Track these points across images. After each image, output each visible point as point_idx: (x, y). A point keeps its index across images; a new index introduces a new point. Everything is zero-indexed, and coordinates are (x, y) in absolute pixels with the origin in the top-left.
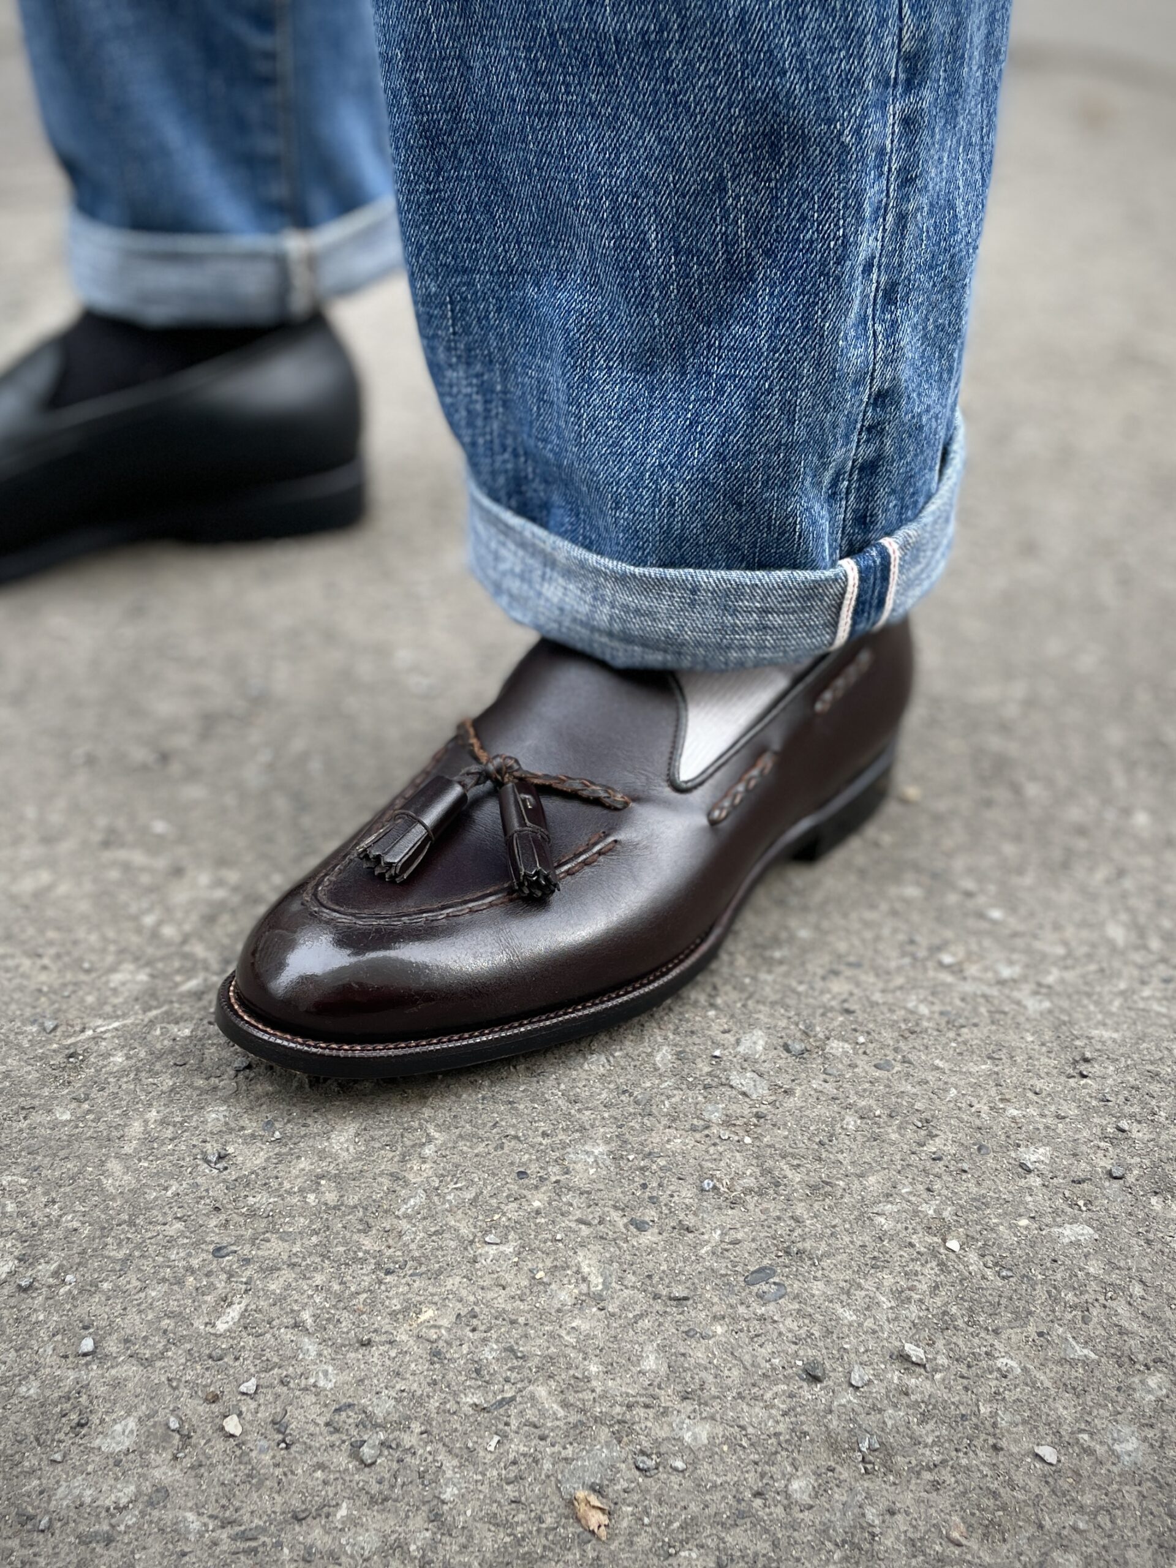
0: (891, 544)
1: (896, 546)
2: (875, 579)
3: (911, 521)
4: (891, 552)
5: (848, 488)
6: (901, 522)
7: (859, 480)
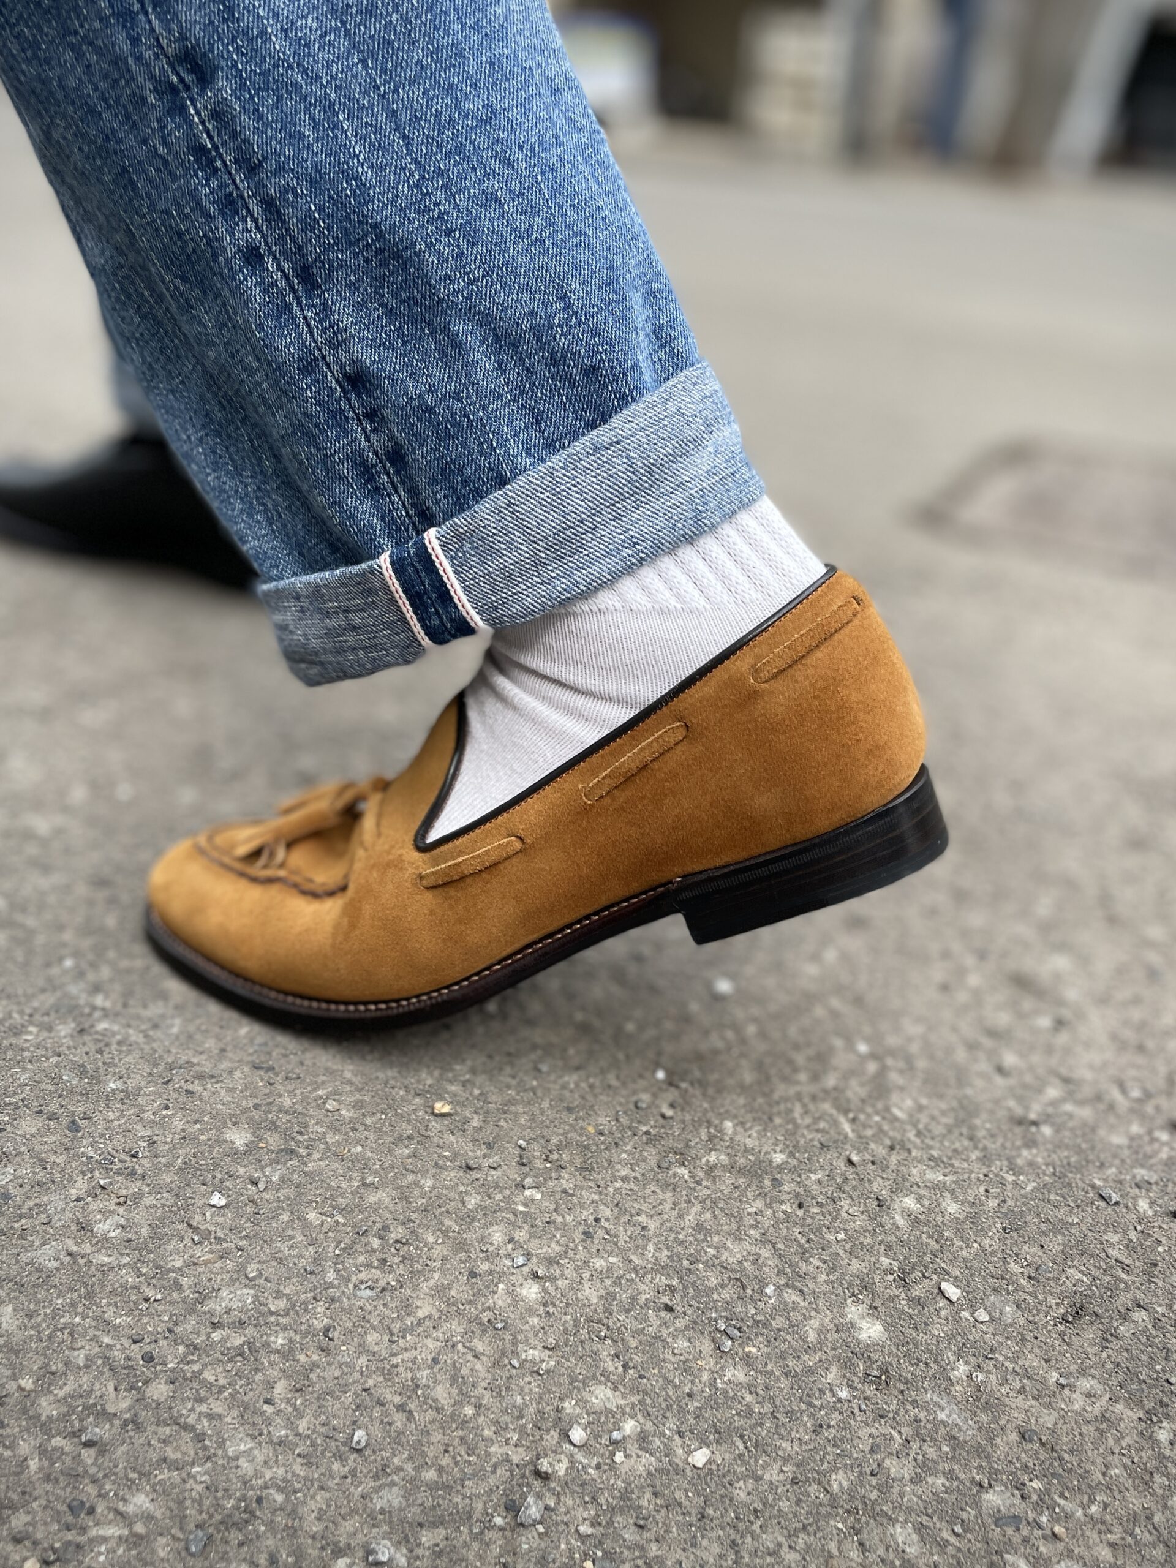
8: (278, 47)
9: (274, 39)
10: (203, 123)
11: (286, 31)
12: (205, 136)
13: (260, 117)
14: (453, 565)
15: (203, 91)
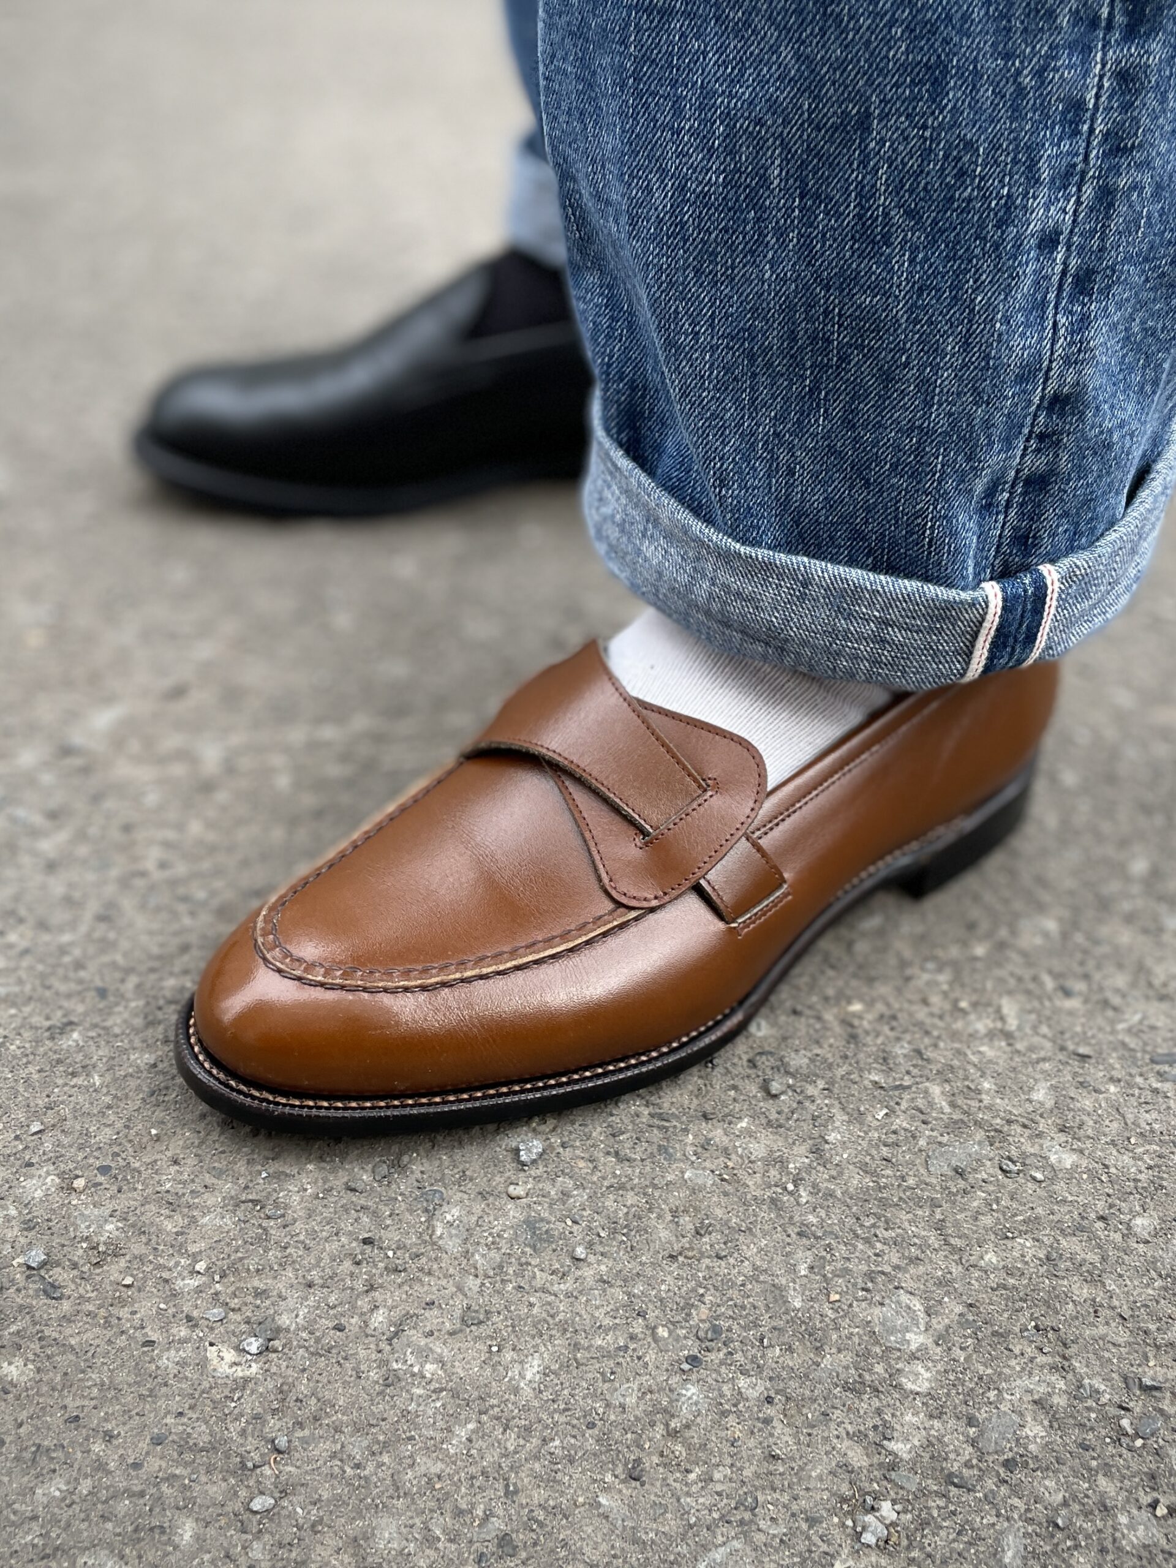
0: (1051, 573)
1: (1056, 576)
2: (1024, 612)
3: (1083, 549)
4: (1049, 583)
5: (1008, 501)
6: (1071, 549)
7: (1022, 494)
10: (1102, 77)
12: (1095, 91)
14: (1056, 607)
15: (1126, 41)
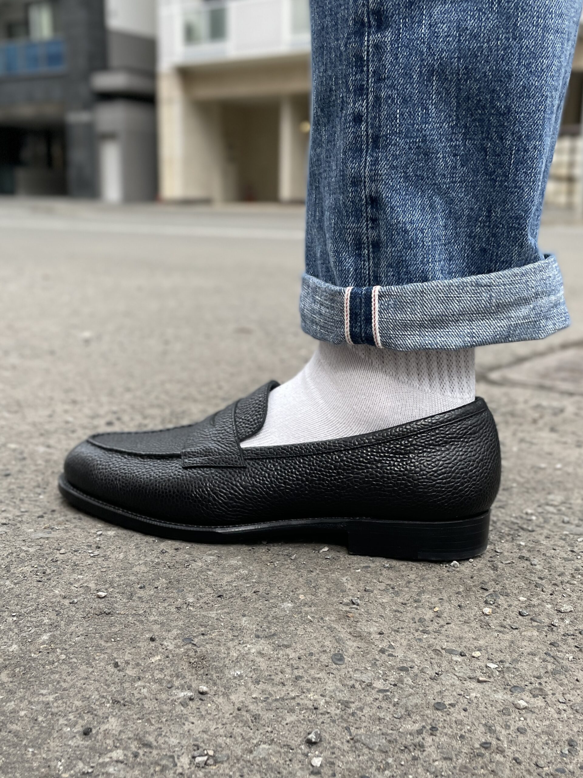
8: (423, 31)
9: (423, 26)
10: (368, 46)
11: (431, 26)
12: (366, 53)
13: (397, 59)
14: (380, 308)
15: (377, 32)
